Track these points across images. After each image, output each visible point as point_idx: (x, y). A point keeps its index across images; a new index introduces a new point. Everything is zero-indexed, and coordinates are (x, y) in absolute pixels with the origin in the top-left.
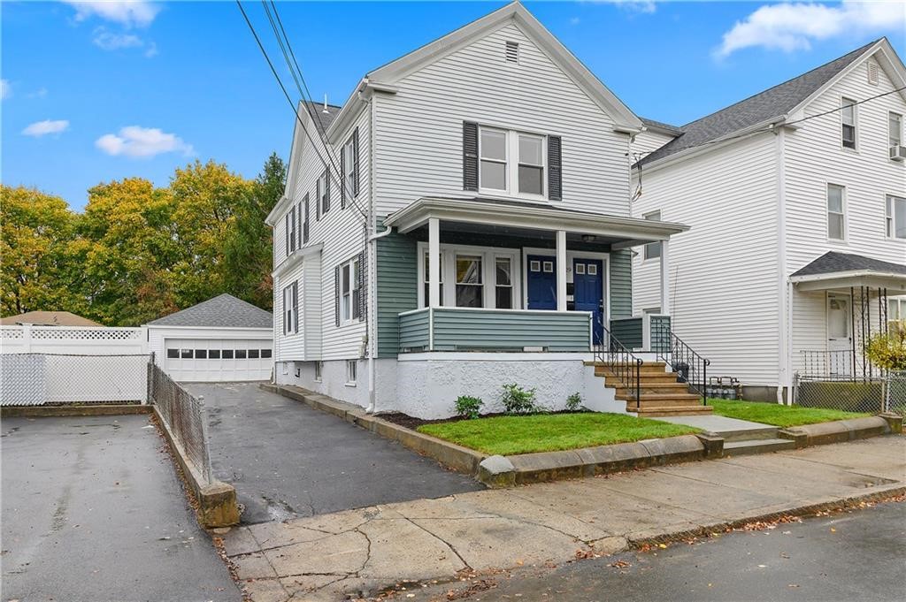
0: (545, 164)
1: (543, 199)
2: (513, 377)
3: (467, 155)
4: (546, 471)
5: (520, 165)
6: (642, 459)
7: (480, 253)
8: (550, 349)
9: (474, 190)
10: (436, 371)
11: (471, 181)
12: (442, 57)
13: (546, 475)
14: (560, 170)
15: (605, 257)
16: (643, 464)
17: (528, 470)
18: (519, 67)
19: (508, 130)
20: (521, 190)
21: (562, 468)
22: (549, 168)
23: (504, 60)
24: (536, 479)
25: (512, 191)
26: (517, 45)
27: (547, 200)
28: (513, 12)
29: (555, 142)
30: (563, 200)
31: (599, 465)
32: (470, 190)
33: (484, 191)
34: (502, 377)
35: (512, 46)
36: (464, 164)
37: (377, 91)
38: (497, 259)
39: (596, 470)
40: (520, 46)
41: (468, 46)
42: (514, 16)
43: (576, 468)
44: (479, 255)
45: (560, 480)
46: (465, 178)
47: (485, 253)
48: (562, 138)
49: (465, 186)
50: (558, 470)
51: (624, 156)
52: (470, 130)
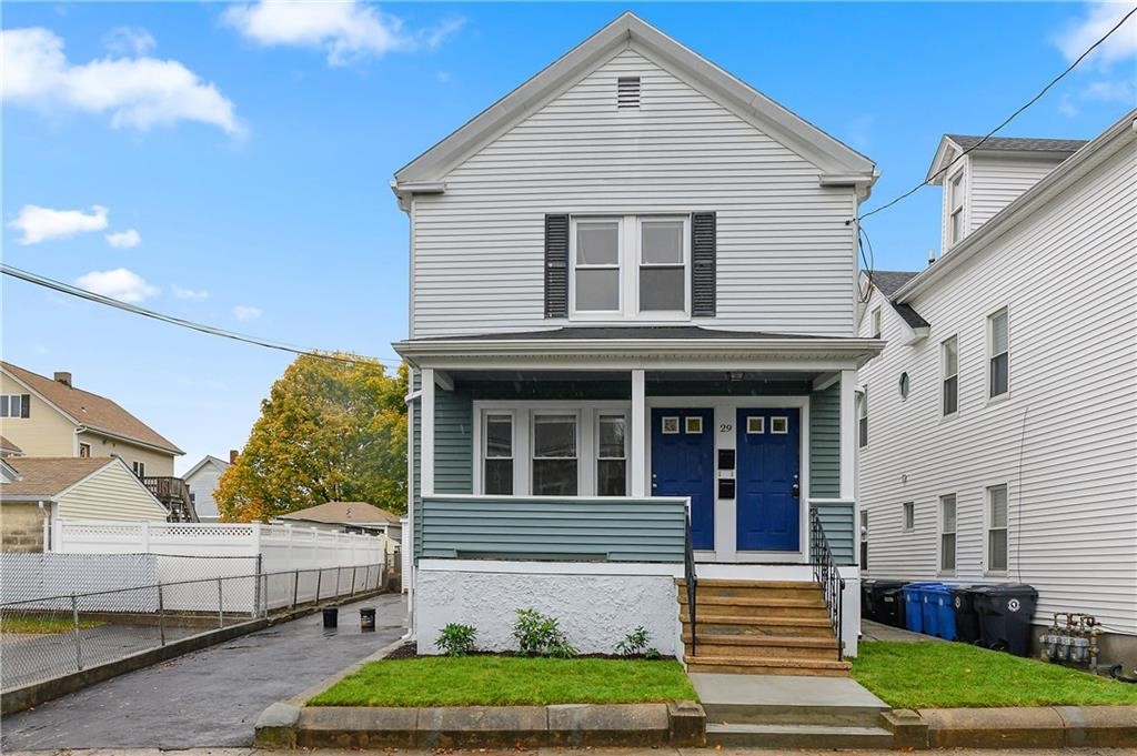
0: (687, 262)
1: (682, 317)
2: (547, 598)
3: (551, 265)
4: (349, 732)
5: (641, 268)
6: (531, 733)
7: (573, 410)
8: (612, 557)
9: (561, 316)
10: (426, 585)
11: (555, 302)
12: (513, 125)
13: (349, 738)
14: (713, 266)
15: (802, 403)
16: (533, 740)
17: (321, 728)
18: (642, 114)
19: (622, 216)
20: (644, 307)
21: (377, 732)
22: (694, 266)
23: (615, 108)
24: (332, 742)
25: (629, 310)
26: (638, 79)
27: (688, 318)
28: (626, 29)
29: (705, 224)
30: (718, 315)
31: (446, 733)
32: (554, 316)
33: (578, 317)
34: (528, 598)
35: (629, 84)
36: (547, 279)
37: (415, 194)
38: (601, 417)
39: (440, 741)
40: (642, 81)
41: (554, 100)
42: (629, 37)
43: (403, 734)
44: (574, 413)
45: (375, 748)
46: (547, 300)
47: (580, 410)
48: (718, 214)
49: (547, 312)
50: (370, 733)
51: (844, 226)
52: (556, 226)
